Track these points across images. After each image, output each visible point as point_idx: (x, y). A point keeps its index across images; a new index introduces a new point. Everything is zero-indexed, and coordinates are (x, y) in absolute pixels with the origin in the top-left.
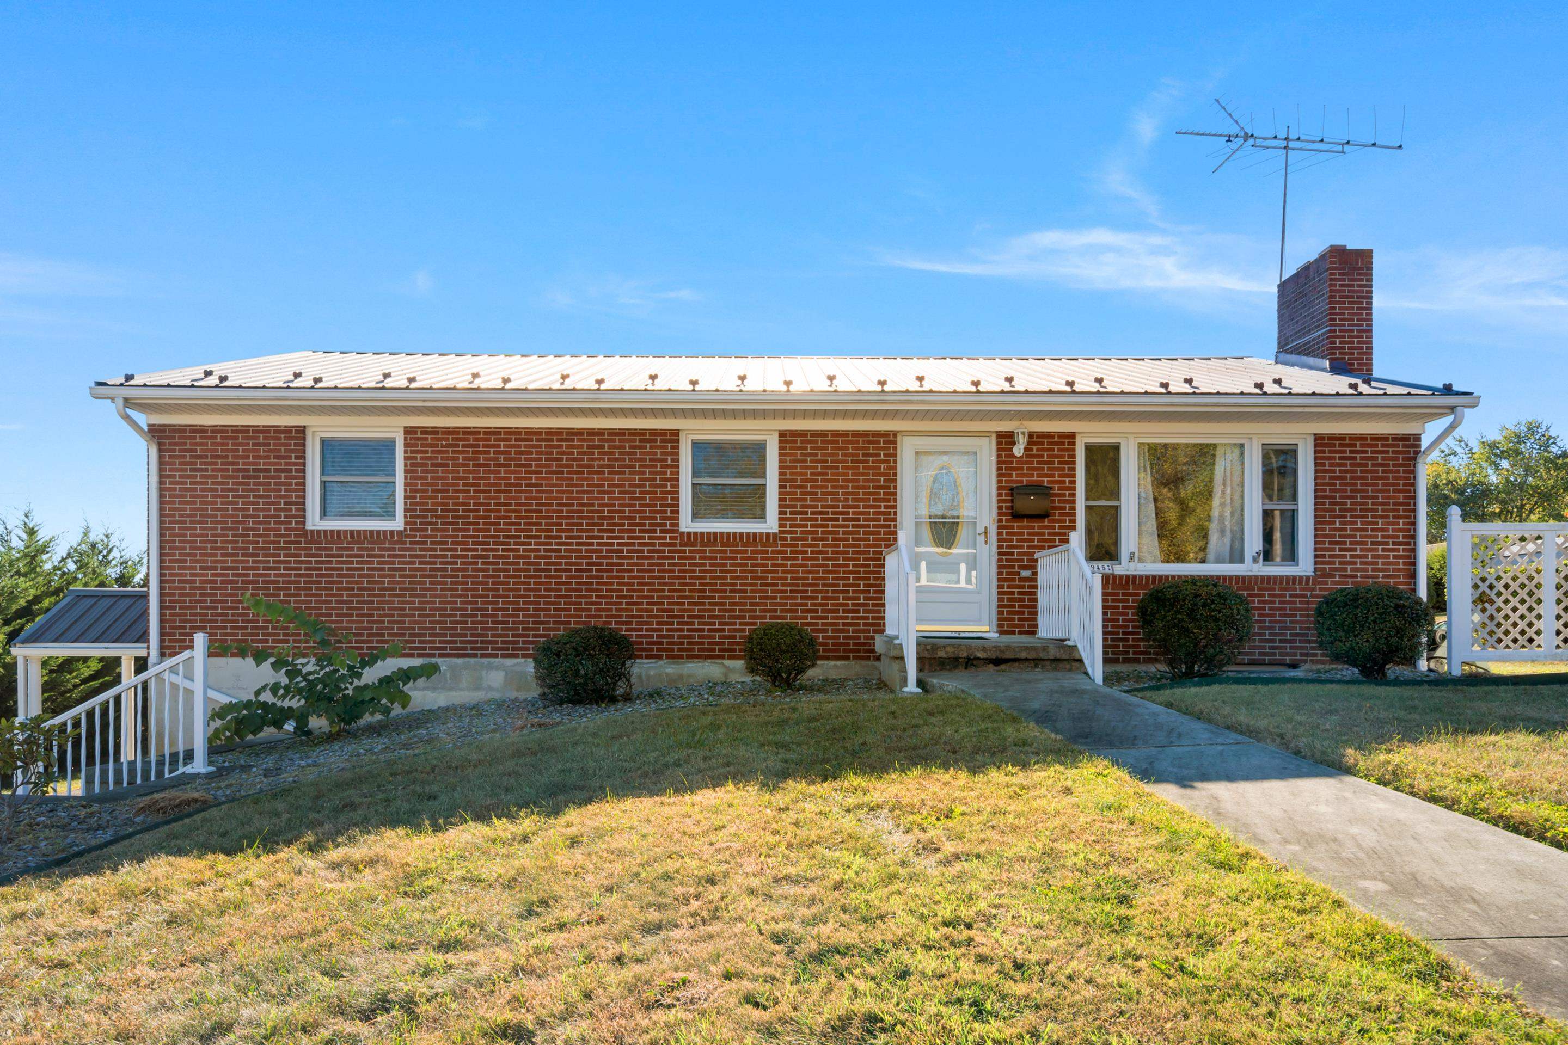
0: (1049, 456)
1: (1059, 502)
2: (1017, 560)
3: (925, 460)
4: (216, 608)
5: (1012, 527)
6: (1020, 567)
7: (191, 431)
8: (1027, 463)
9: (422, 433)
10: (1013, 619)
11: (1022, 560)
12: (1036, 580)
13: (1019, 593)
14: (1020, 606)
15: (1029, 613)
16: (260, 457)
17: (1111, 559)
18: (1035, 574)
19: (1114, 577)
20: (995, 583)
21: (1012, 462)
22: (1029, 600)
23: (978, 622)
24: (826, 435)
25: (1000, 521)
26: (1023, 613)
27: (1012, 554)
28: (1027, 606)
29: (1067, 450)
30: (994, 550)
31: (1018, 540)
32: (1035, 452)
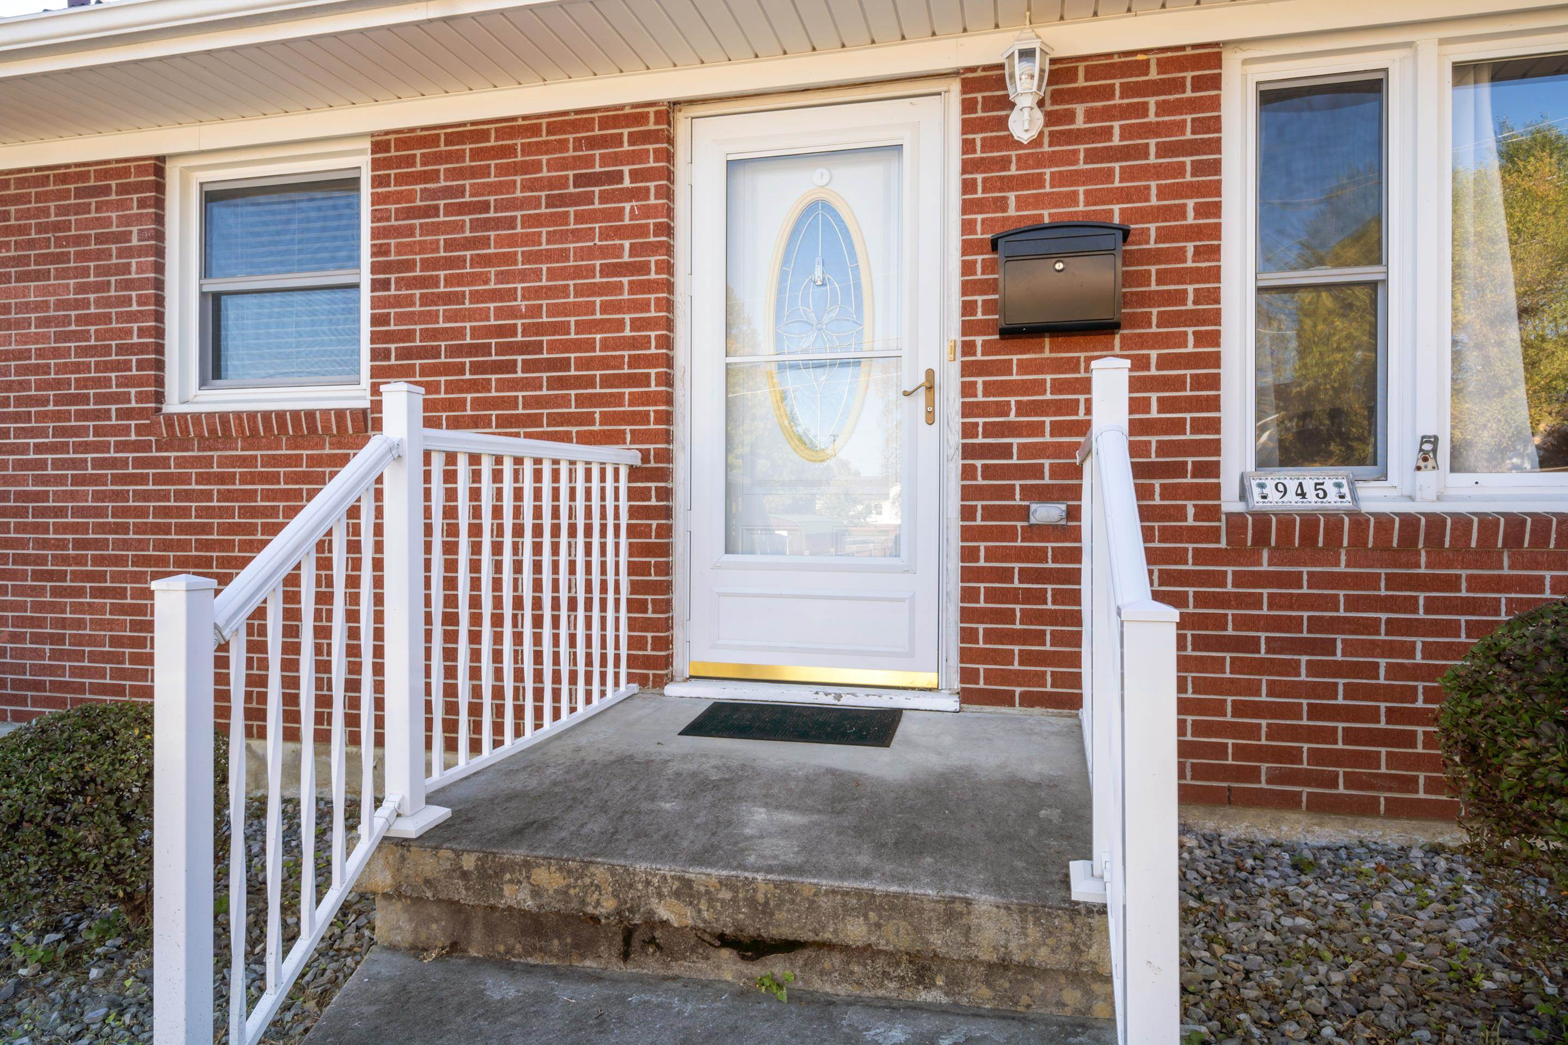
0: (1126, 132)
1: (1163, 277)
2: (1022, 472)
3: (750, 182)
5: (1005, 368)
6: (1028, 493)
8: (1053, 159)
10: (1007, 657)
11: (1037, 471)
12: (1075, 534)
13: (1026, 575)
14: (1028, 617)
15: (1057, 639)
17: (1347, 459)
18: (1074, 513)
19: (1359, 521)
20: (955, 543)
21: (1004, 163)
22: (1059, 597)
23: (906, 659)
24: (483, 135)
25: (968, 348)
26: (1039, 637)
27: (1005, 451)
28: (1052, 617)
29: (1192, 106)
30: (955, 439)
31: (1022, 409)
32: (1080, 123)
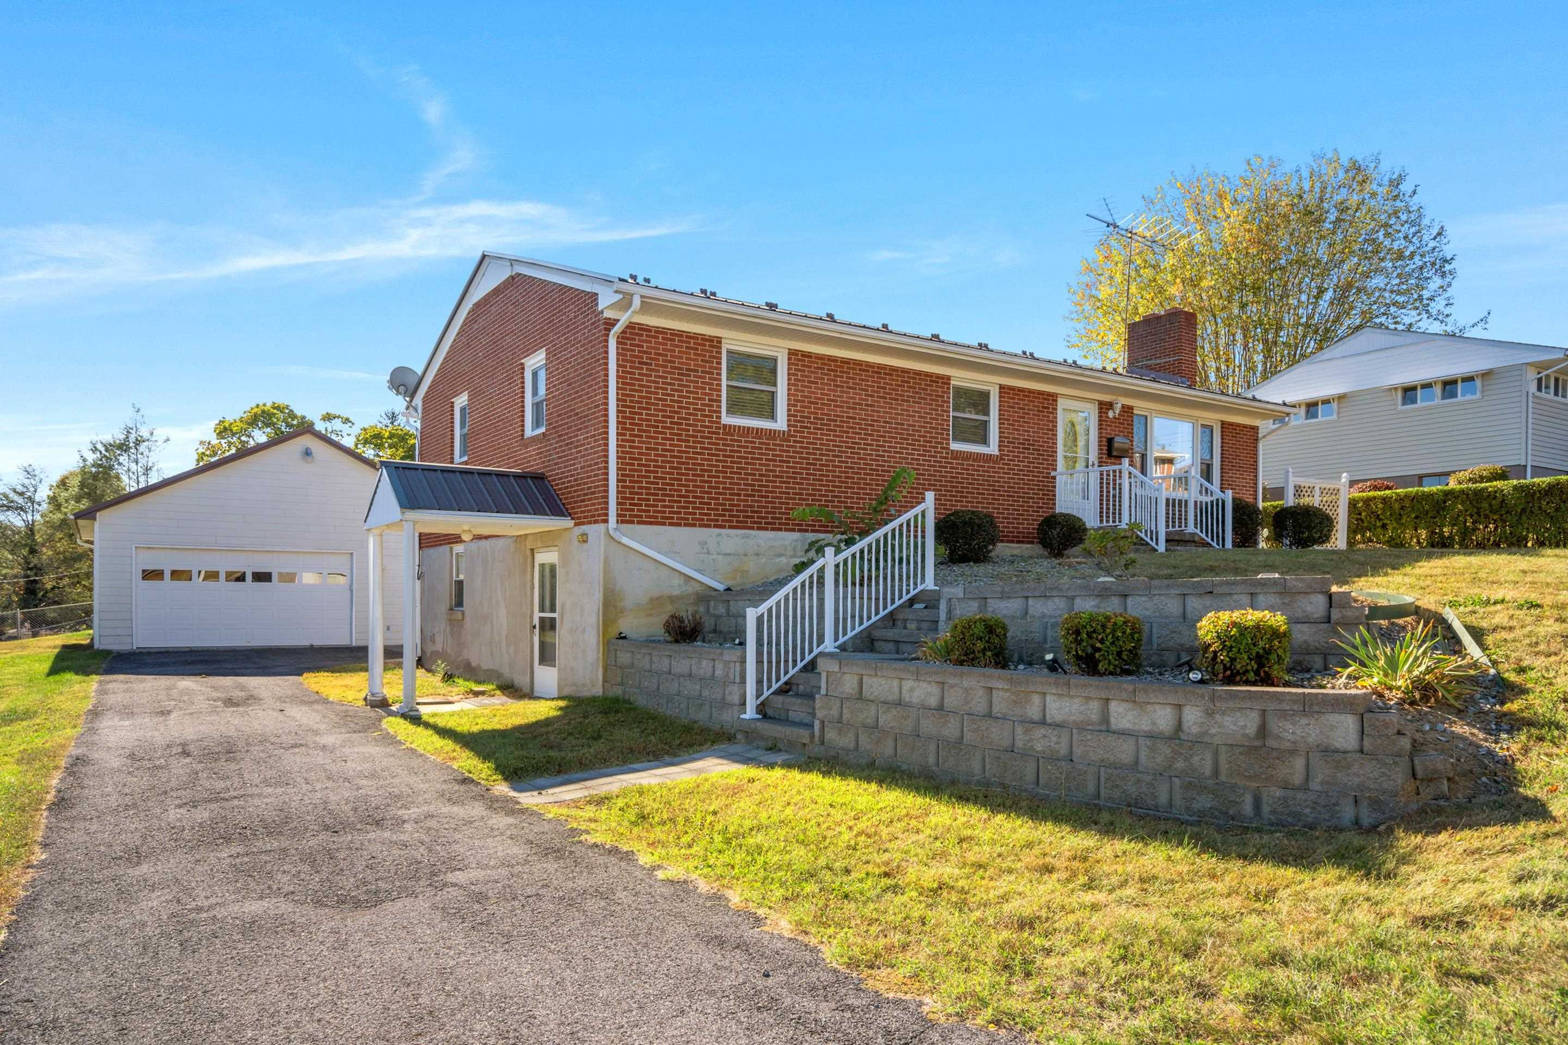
4: (658, 484)
7: (640, 329)
9: (802, 355)
16: (690, 359)
